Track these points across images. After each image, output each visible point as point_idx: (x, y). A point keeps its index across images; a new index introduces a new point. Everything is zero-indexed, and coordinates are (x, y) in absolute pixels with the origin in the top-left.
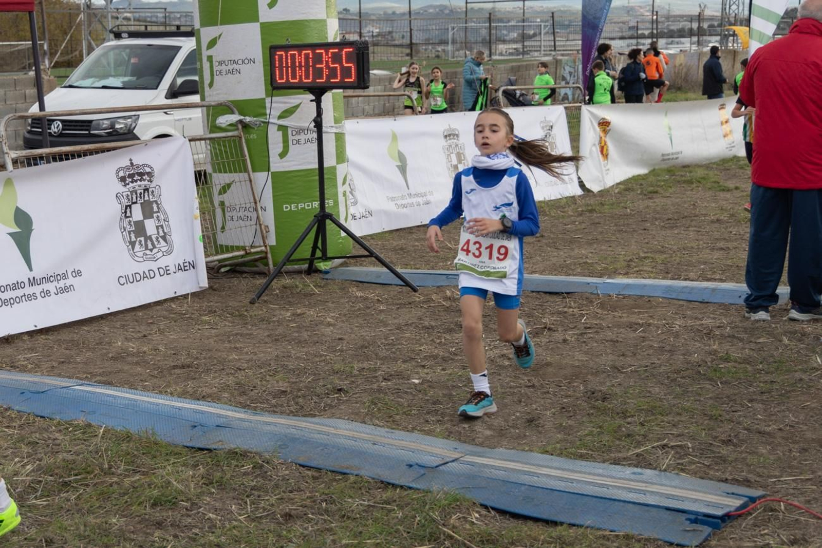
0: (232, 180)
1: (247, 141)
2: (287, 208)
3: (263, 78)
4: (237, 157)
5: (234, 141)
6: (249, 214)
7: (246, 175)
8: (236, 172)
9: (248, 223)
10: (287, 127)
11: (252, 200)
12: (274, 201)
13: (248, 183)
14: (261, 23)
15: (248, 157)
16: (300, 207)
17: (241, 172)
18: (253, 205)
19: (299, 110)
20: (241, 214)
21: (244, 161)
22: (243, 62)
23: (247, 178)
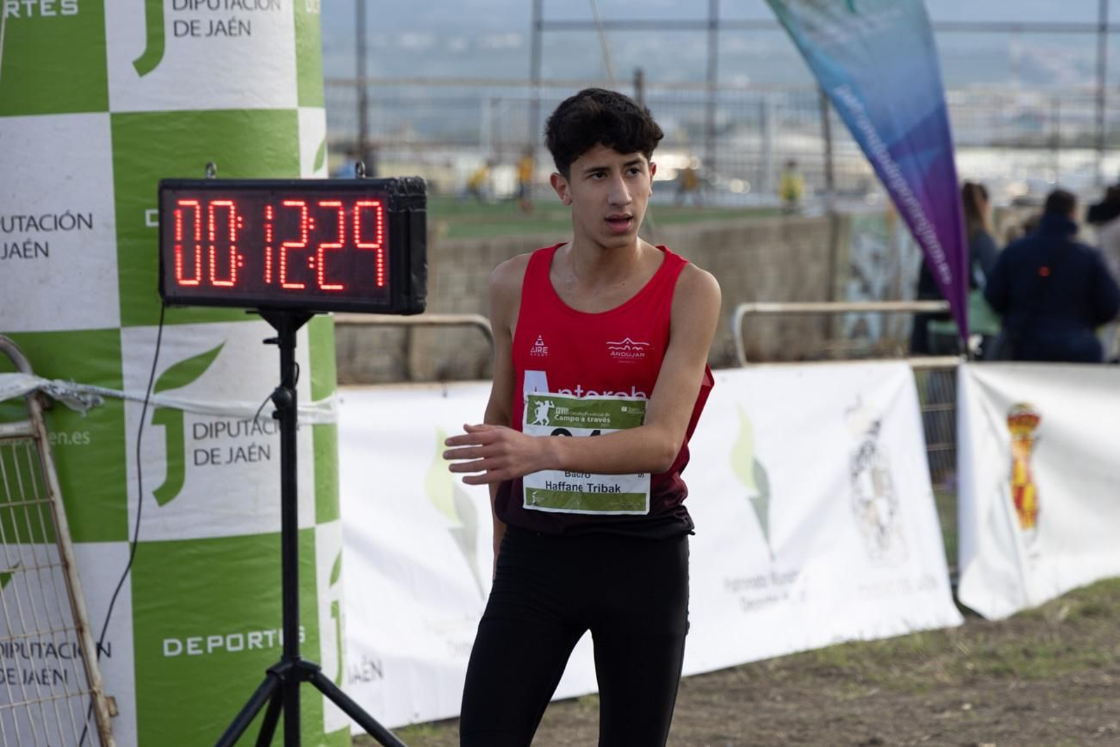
0: (12, 563)
1: (58, 452)
2: (173, 647)
3: (115, 272)
4: (30, 495)
5: (21, 450)
6: (61, 665)
7: (53, 548)
8: (25, 540)
9: (57, 690)
10: (180, 411)
11: (70, 624)
12: (136, 628)
13: (59, 570)
14: (114, 117)
15: (58, 498)
16: (210, 646)
17: (39, 540)
18: (72, 636)
19: (215, 364)
20: (35, 664)
21: (49, 508)
22: (58, 223)
23: (57, 559)
